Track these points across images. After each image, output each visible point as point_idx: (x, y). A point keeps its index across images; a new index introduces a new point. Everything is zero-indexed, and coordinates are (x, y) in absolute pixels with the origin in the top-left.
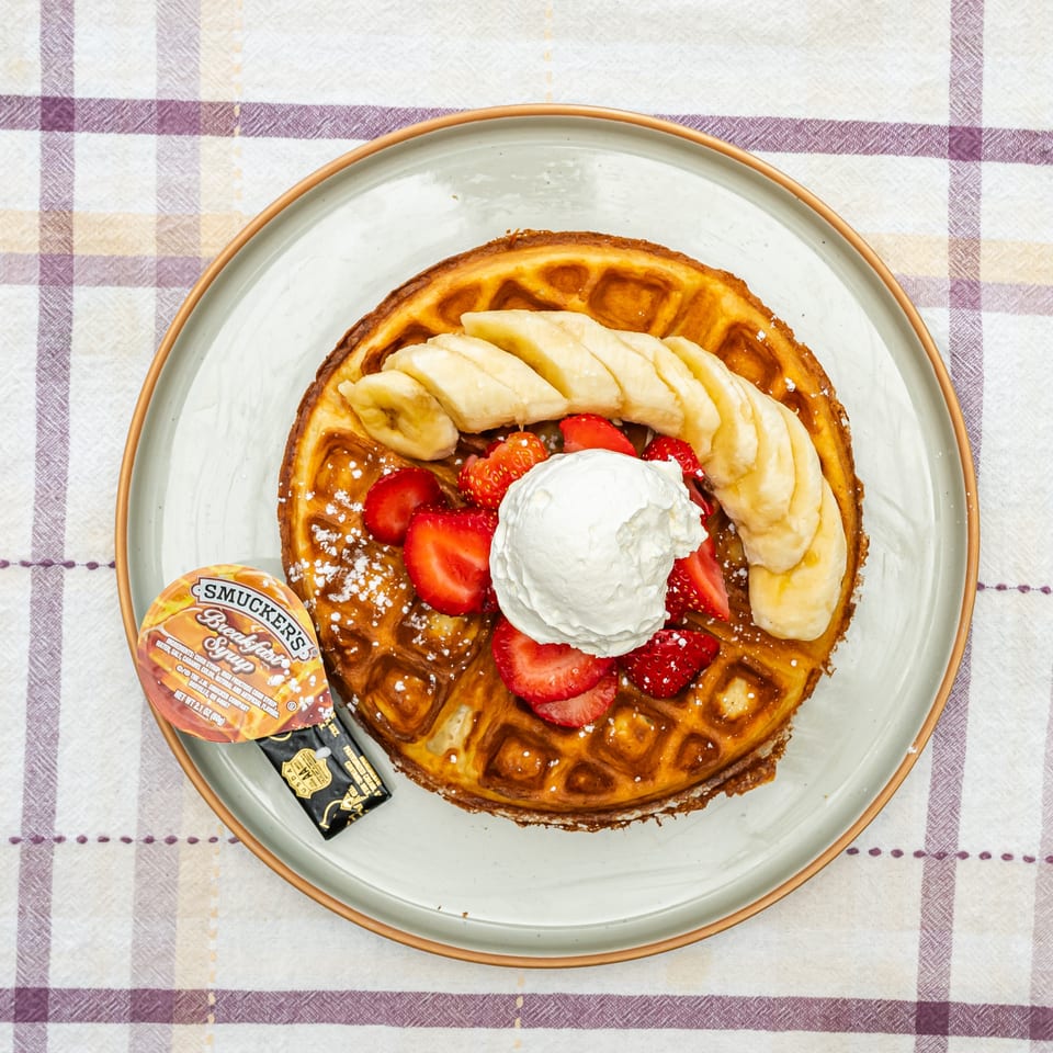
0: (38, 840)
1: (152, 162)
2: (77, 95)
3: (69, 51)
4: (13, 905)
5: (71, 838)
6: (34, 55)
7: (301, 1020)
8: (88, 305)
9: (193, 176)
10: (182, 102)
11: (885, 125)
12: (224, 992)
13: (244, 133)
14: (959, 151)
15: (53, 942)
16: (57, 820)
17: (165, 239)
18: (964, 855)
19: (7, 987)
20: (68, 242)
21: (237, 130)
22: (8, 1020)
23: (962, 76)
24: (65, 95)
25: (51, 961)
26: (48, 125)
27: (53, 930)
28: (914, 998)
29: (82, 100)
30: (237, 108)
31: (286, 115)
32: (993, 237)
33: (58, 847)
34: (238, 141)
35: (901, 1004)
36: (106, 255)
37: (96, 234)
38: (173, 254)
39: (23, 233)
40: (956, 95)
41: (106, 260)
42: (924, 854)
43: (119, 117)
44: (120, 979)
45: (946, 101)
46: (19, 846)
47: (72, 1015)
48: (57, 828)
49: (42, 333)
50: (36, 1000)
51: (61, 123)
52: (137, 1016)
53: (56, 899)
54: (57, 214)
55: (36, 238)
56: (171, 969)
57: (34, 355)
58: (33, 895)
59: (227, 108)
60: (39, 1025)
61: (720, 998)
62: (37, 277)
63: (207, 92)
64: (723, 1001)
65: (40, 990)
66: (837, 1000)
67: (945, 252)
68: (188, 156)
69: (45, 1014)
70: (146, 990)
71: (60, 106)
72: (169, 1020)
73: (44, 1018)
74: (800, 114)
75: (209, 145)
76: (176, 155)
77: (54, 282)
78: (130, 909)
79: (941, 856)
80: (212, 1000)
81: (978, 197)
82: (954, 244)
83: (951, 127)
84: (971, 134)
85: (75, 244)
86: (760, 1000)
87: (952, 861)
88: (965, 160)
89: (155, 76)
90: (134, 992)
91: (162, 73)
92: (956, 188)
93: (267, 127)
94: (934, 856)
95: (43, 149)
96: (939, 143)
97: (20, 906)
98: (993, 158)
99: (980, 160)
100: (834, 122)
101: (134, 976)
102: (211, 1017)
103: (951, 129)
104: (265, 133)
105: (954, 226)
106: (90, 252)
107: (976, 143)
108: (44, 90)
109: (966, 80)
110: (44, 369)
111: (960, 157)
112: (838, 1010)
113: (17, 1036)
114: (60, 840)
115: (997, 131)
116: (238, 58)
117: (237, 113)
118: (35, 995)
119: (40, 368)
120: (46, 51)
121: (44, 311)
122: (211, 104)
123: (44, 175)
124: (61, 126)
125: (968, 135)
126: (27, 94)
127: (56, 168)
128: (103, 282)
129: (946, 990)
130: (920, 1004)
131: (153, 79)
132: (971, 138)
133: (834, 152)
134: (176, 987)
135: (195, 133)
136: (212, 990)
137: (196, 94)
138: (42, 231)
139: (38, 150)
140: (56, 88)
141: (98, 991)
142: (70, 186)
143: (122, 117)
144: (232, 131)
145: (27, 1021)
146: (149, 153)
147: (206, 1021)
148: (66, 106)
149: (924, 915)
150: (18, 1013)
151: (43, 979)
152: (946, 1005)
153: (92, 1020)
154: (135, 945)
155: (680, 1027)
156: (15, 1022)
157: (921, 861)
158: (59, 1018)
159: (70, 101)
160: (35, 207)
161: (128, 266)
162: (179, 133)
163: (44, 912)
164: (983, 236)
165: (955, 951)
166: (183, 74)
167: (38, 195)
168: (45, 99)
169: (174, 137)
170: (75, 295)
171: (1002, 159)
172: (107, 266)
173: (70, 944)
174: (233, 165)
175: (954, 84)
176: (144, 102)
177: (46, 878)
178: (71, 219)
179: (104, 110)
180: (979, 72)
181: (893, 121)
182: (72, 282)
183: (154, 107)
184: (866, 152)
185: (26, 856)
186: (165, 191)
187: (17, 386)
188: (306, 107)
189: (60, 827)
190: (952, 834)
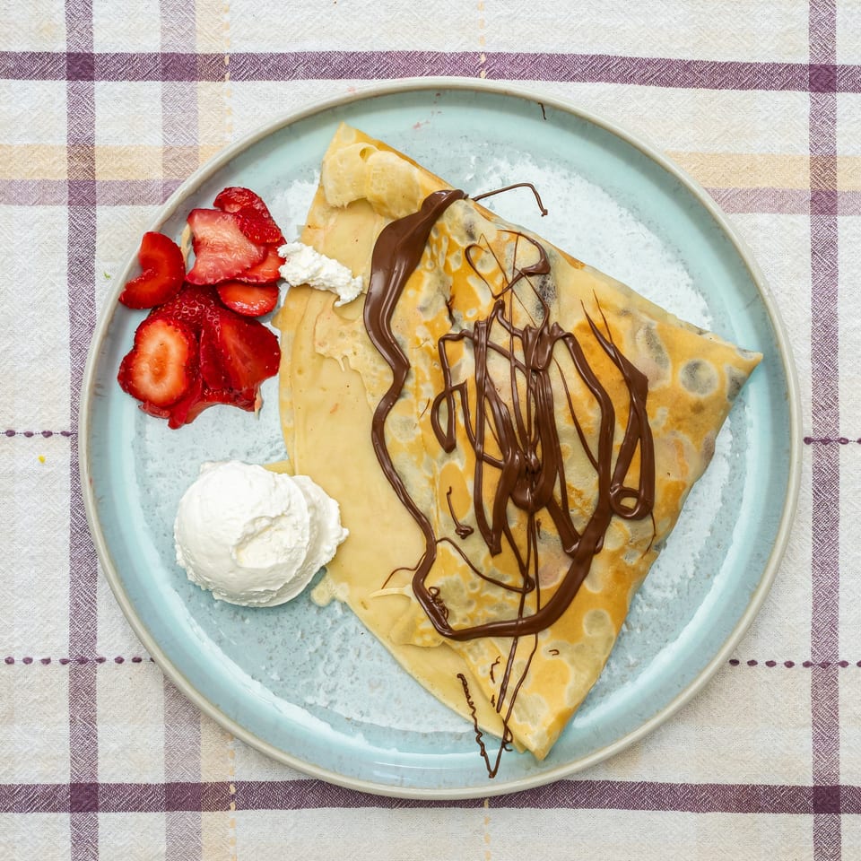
0: (83, 661)
1: (158, 104)
2: (96, 51)
3: (89, 15)
4: (65, 715)
5: (111, 659)
6: (60, 18)
7: (307, 806)
8: (109, 221)
9: (192, 115)
10: (182, 55)
11: (757, 64)
12: (243, 783)
13: (232, 78)
14: (817, 85)
15: (100, 745)
16: (98, 644)
17: (171, 165)
18: (844, 664)
19: (63, 783)
20: (91, 170)
21: (227, 75)
22: (65, 810)
23: (819, 23)
24: (87, 52)
25: (99, 761)
26: (73, 76)
27: (99, 735)
28: (811, 784)
29: (100, 55)
30: (227, 58)
31: (266, 62)
32: (847, 154)
33: (99, 666)
34: (228, 84)
35: (801, 789)
36: (121, 180)
37: (114, 163)
38: (176, 178)
39: (55, 162)
40: (815, 38)
41: (122, 184)
42: (812, 664)
43: (131, 67)
44: (155, 775)
45: (807, 43)
46: (68, 666)
47: (117, 806)
48: (97, 651)
49: (71, 244)
50: (87, 793)
51: (83, 73)
52: (171, 805)
53: (101, 709)
54: (82, 147)
55: (65, 167)
56: (198, 765)
57: (65, 262)
58: (82, 706)
59: (219, 58)
60: (91, 814)
61: (652, 783)
62: (66, 199)
63: (202, 47)
64: (654, 786)
65: (91, 785)
66: (748, 786)
67: (807, 168)
68: (187, 98)
69: (96, 805)
70: (178, 783)
71: (82, 60)
72: (198, 809)
73: (95, 808)
74: (687, 56)
75: (205, 89)
76: (178, 97)
77: (80, 203)
78: (162, 716)
79: (825, 665)
80: (233, 790)
81: (834, 122)
82: (814, 160)
83: (811, 65)
84: (827, 70)
85: (96, 172)
86: (685, 786)
87: (835, 669)
88: (823, 92)
89: (159, 34)
90: (167, 785)
91: (165, 31)
92: (815, 116)
93: (252, 72)
94: (820, 665)
95: (69, 95)
96: (801, 78)
97: (71, 716)
98: (846, 90)
99: (835, 91)
100: (715, 63)
101: (167, 772)
102: (232, 805)
103: (811, 66)
104: (250, 78)
105: (814, 146)
106: (109, 178)
107: (832, 78)
108: (69, 47)
109: (822, 27)
110: (74, 274)
111: (818, 90)
112: (748, 794)
113: (73, 824)
114: (101, 660)
115: (848, 67)
116: (227, 17)
117: (227, 62)
118: (87, 789)
119: (71, 273)
120: (70, 16)
121: (72, 227)
122: (206, 56)
123: (71, 116)
124: (84, 76)
125: (824, 71)
126: (55, 51)
127: (80, 109)
128: (119, 202)
129: (837, 775)
130: (815, 788)
131: (158, 36)
132: (827, 73)
133: (716, 88)
134: (202, 781)
135: (193, 80)
136: (232, 782)
137: (194, 47)
138: (69, 161)
139: (65, 95)
140: (79, 45)
141: (138, 785)
142: (92, 125)
143: (132, 68)
144: (223, 77)
145: (81, 811)
146: (155, 96)
147: (229, 808)
148: (88, 60)
149: (815, 715)
150: (74, 803)
151: (93, 775)
152: (837, 788)
153: (135, 809)
154: (168, 747)
155: (620, 808)
156: (72, 812)
157: (809, 670)
158: (107, 809)
159: (91, 56)
160: (64, 142)
161: (140, 189)
162: (180, 80)
163: (91, 720)
164: (838, 153)
165: (842, 743)
166: (182, 32)
167: (66, 133)
168: (69, 55)
169: (176, 83)
170: (98, 213)
171: (853, 90)
172: (123, 189)
173: (114, 746)
174: (225, 104)
175: (812, 29)
176: (150, 55)
177: (91, 692)
178: (93, 151)
179: (118, 62)
180: (833, 19)
181: (764, 61)
182: (95, 203)
183: (159, 59)
184: (742, 87)
185: (74, 675)
186: (169, 126)
187: (52, 288)
188: (283, 55)
189: (101, 651)
190: (834, 647)
